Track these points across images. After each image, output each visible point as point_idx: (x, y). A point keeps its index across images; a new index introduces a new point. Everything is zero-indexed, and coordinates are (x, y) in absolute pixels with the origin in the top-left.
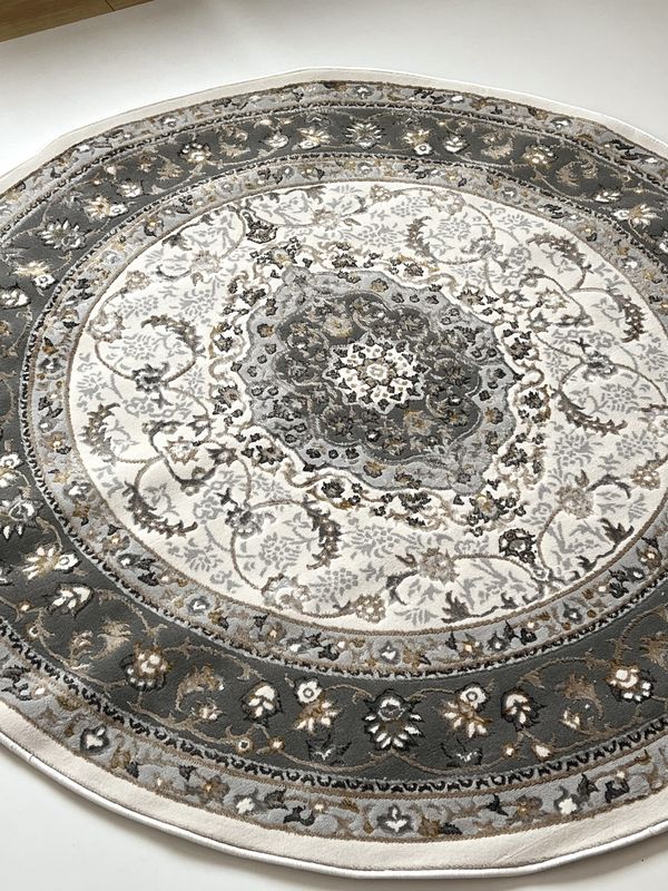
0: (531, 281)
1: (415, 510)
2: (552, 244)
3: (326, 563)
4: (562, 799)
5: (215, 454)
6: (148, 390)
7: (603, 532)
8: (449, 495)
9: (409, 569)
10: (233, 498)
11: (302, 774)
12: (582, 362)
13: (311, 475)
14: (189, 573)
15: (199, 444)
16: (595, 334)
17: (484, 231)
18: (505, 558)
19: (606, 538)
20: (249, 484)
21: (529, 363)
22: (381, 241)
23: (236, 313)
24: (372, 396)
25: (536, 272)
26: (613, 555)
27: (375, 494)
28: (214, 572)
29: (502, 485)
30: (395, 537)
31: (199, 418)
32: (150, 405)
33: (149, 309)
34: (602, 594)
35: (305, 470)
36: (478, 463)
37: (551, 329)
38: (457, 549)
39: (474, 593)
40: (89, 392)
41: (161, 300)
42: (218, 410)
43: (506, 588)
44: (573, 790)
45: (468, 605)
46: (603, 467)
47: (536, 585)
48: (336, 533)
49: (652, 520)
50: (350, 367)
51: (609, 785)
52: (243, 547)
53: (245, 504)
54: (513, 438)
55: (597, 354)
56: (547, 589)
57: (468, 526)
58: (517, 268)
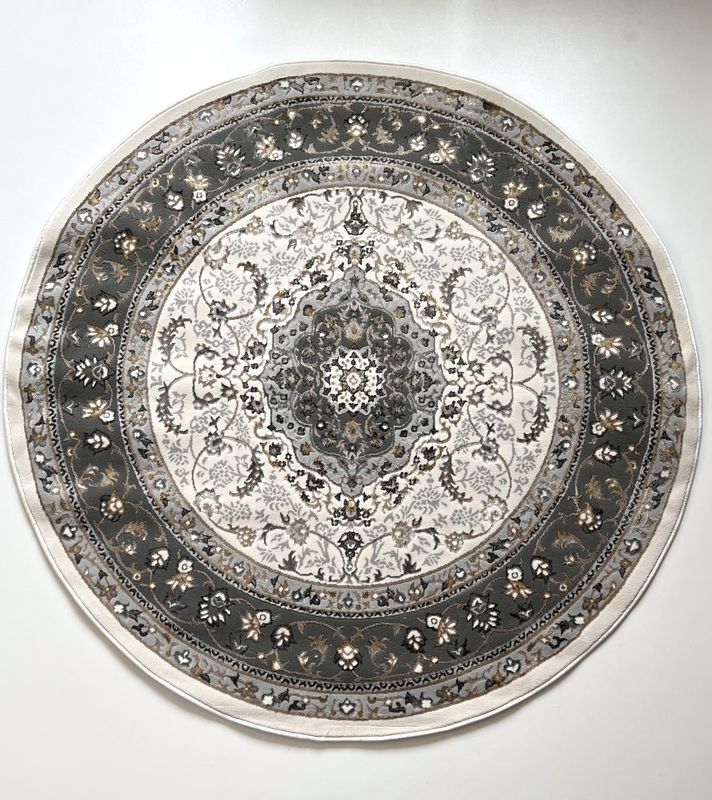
0: (497, 361)
1: (311, 489)
2: (533, 338)
3: (241, 496)
4: (268, 695)
5: (225, 388)
6: (214, 320)
7: (403, 562)
8: (336, 490)
9: (282, 525)
10: (218, 424)
11: (155, 608)
12: (481, 441)
13: (269, 433)
14: (167, 461)
15: (219, 376)
16: (505, 425)
17: (498, 302)
18: (338, 547)
19: (402, 567)
20: (232, 420)
21: (448, 424)
22: (427, 274)
23: (299, 286)
24: (339, 397)
25: (507, 355)
26: (397, 580)
27: (297, 466)
28: (180, 467)
29: (370, 500)
30: (288, 501)
31: (231, 356)
32: (209, 332)
33: (249, 255)
34: (373, 599)
35: (269, 427)
36: (367, 478)
37: (481, 406)
38: (316, 527)
39: (307, 558)
40: (180, 303)
41: (260, 250)
42: (246, 357)
43: (325, 566)
44: (276, 694)
45: (298, 564)
46: (435, 521)
47: (342, 573)
48: (259, 480)
49: (435, 571)
50: (340, 368)
51: (296, 702)
52: (204, 460)
53: (222, 433)
54: (399, 473)
55: (494, 441)
56: (346, 579)
57: (332, 516)
58: (496, 345)
